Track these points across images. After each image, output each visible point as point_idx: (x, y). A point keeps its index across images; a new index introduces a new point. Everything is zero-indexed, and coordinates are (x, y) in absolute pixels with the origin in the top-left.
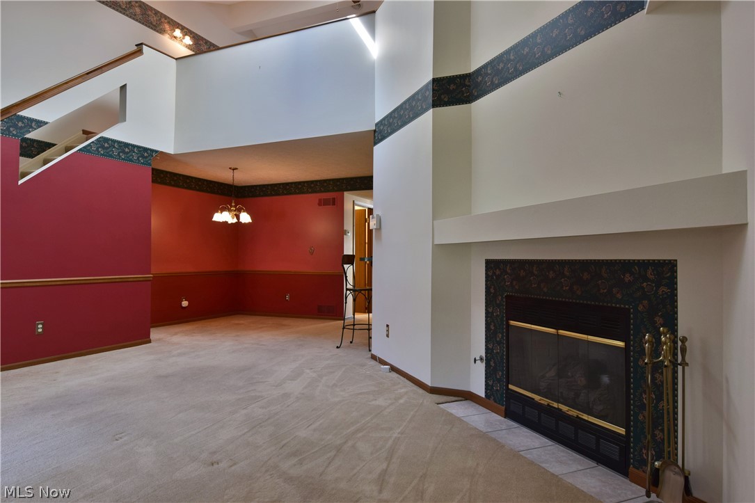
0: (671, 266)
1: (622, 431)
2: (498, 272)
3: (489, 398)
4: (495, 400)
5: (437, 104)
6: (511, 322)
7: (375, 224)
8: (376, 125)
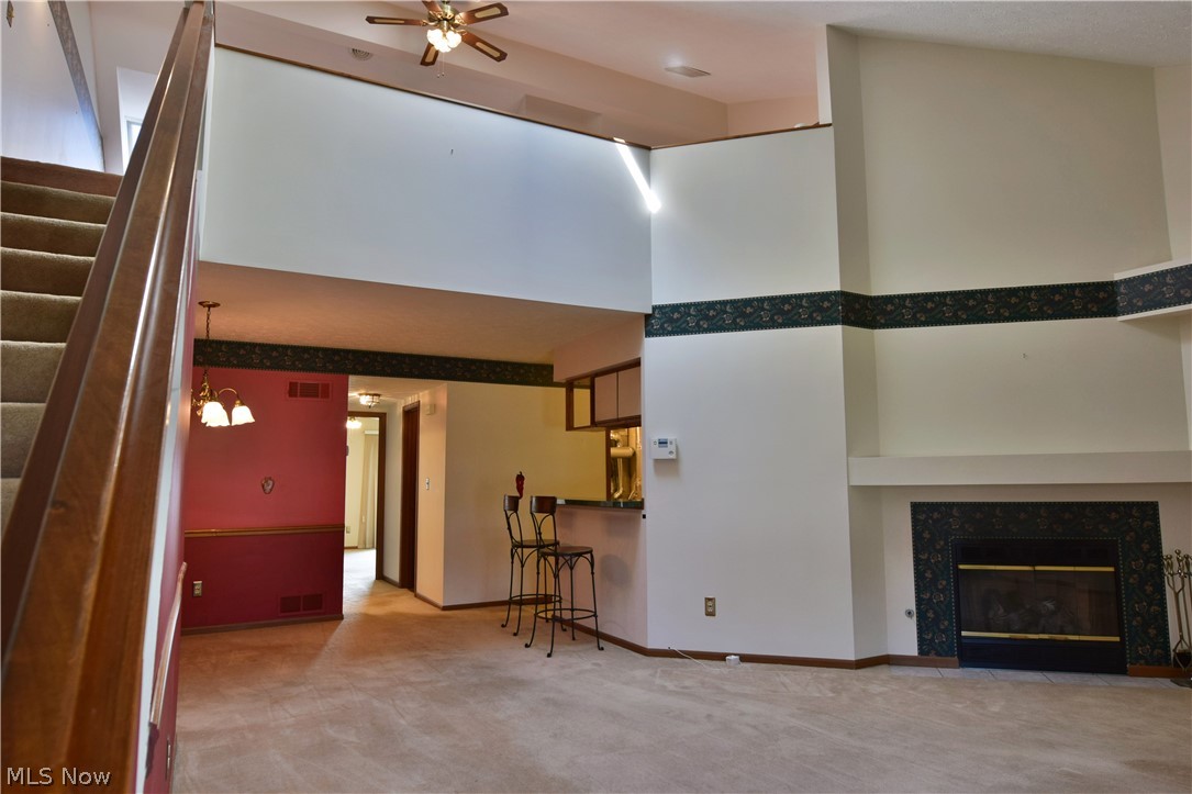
0: (1153, 507)
1: (1117, 639)
2: (936, 515)
3: (927, 654)
4: (938, 654)
5: (846, 321)
6: (961, 567)
7: (671, 452)
8: (654, 308)
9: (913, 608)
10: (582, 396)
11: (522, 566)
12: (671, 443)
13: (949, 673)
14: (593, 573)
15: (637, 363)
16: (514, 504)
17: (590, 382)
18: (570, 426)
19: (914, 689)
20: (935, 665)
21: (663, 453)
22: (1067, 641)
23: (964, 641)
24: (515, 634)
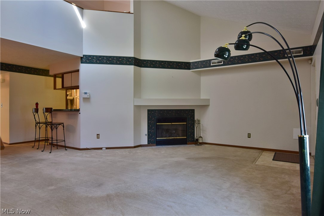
0: (194, 110)
1: (186, 137)
2: (153, 112)
3: (149, 144)
4: (152, 143)
5: (135, 65)
6: (157, 124)
7: (88, 96)
8: (84, 55)
9: (147, 133)
10: (59, 81)
11: (40, 129)
12: (88, 93)
13: (153, 147)
14: (64, 129)
15: (78, 71)
16: (37, 110)
17: (62, 76)
18: (55, 88)
19: (147, 151)
20: (151, 146)
21: (86, 96)
22: (177, 138)
23: (157, 140)
24: (37, 149)
